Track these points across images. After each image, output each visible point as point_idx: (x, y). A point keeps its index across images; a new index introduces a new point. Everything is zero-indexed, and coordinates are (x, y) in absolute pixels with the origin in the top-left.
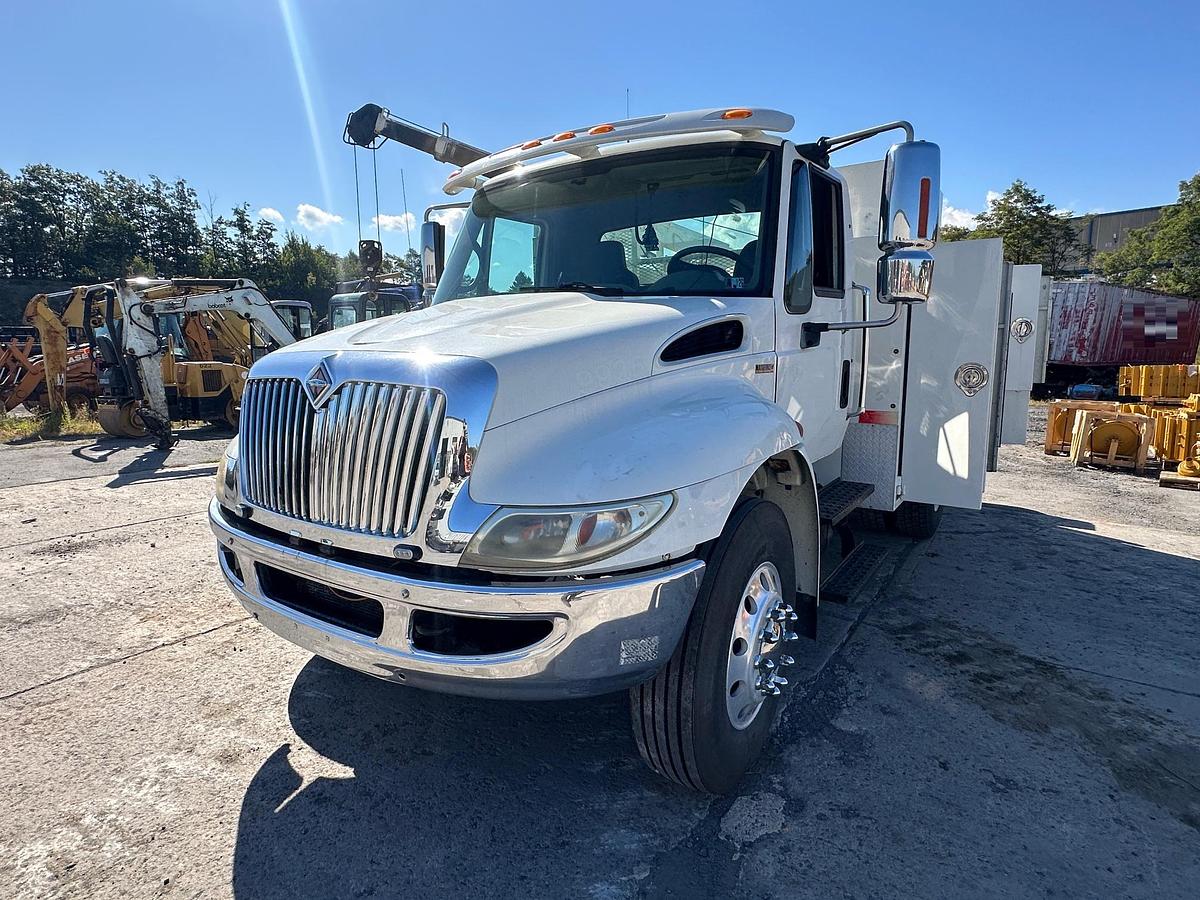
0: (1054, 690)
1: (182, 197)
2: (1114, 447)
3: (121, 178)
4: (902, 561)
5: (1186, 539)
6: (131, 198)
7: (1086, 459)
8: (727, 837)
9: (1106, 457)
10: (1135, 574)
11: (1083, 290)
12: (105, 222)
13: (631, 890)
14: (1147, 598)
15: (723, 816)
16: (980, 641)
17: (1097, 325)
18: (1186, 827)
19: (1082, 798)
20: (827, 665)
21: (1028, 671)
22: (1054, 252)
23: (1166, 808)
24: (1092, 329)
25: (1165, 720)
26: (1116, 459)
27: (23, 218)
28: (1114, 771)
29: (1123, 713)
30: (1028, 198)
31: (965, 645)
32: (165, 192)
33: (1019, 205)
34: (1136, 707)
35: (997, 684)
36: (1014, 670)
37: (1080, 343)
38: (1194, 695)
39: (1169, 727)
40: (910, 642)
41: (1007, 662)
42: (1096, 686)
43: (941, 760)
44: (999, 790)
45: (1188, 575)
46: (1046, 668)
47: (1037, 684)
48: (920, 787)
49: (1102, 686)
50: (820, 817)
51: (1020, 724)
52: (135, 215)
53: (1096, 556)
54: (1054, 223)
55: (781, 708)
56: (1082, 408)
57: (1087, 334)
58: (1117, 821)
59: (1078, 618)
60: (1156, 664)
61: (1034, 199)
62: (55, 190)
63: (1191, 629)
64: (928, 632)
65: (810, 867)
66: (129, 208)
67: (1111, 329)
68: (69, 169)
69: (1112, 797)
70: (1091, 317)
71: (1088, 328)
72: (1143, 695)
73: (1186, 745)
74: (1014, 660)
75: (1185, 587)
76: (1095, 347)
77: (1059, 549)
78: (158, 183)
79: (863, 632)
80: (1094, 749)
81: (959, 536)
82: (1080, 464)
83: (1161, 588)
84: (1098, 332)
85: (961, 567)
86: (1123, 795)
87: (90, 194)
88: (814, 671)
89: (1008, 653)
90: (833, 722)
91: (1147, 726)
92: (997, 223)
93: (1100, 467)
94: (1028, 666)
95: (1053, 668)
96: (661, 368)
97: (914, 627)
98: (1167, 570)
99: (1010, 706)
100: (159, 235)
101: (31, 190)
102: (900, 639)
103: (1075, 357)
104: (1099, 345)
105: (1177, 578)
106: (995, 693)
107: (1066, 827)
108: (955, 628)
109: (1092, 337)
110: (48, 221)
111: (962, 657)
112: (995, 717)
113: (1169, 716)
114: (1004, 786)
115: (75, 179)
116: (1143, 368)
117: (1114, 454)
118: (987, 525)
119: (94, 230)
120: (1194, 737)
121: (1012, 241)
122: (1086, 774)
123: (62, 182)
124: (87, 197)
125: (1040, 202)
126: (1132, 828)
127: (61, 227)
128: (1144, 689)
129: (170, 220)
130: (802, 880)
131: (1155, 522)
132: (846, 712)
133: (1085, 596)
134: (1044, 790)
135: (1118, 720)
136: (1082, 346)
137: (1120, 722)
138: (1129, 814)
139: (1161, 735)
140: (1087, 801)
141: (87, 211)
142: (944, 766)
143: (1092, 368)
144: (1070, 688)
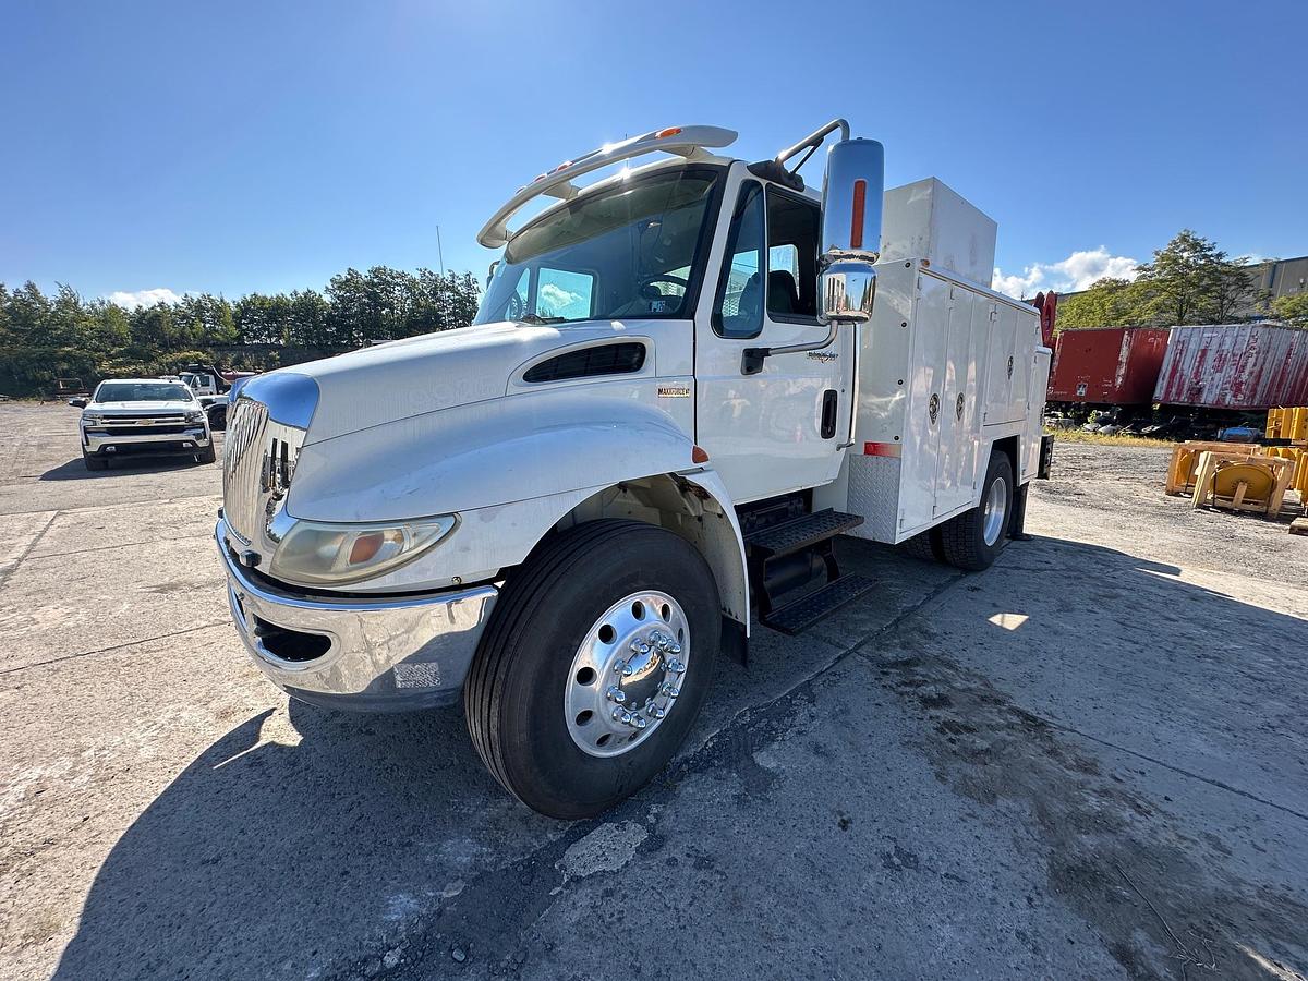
0: (1031, 751)
1: (468, 285)
2: (1242, 490)
3: (430, 273)
4: (936, 592)
5: (1292, 592)
6: (436, 287)
7: (1206, 501)
8: (561, 867)
9: (1232, 500)
10: (1205, 627)
11: (1244, 333)
12: (418, 305)
13: (429, 909)
14: (1207, 657)
15: (574, 842)
16: (973, 686)
17: (1257, 368)
18: (1112, 963)
19: (990, 894)
20: (790, 693)
21: (1011, 726)
22: (1223, 298)
23: (1096, 930)
24: (1251, 373)
25: (1157, 809)
26: (1243, 502)
27: (368, 305)
28: (1051, 866)
29: (1104, 793)
30: (1196, 246)
31: (953, 687)
32: (457, 282)
33: (1185, 255)
34: (1127, 787)
35: (964, 736)
36: (994, 723)
37: (1237, 387)
38: (1213, 782)
39: (1158, 819)
40: (895, 676)
41: (991, 712)
42: (1086, 755)
43: (845, 818)
44: (890, 865)
45: (1276, 635)
46: (1033, 724)
47: (1011, 743)
48: (801, 845)
49: (1092, 755)
50: (672, 862)
51: (965, 789)
52: (439, 300)
53: (1166, 604)
54: (1224, 269)
55: (711, 731)
56: (1210, 449)
57: (1244, 377)
58: (1021, 935)
59: (1106, 671)
60: (1180, 737)
61: (1202, 248)
62: (389, 284)
63: (1248, 699)
64: (918, 669)
65: (620, 919)
66: (435, 294)
67: (1276, 373)
68: (398, 269)
69: (1030, 900)
70: (1251, 360)
71: (1247, 371)
72: (1143, 773)
73: (1169, 848)
74: (1000, 711)
75: (1265, 648)
76: (1254, 391)
77: (1125, 593)
78: (453, 276)
79: (849, 663)
80: (1040, 833)
81: (1016, 572)
82: (1200, 506)
83: (1233, 646)
84: (1259, 376)
85: (998, 604)
86: (1047, 900)
87: (411, 286)
88: (771, 698)
89: (997, 702)
90: (754, 755)
91: (1127, 814)
92: (1159, 273)
93: (1224, 510)
94: (1015, 720)
95: (1043, 724)
96: (518, 387)
97: (907, 663)
98: (1250, 627)
99: (965, 764)
100: (453, 313)
101: (374, 285)
102: (884, 673)
103: (1229, 400)
104: (1259, 389)
105: (1260, 637)
106: (955, 748)
107: (947, 931)
108: (951, 667)
109: (1252, 381)
110: (384, 306)
111: (942, 701)
112: (938, 776)
113: (1166, 807)
114: (902, 860)
115: (402, 275)
116: (1297, 410)
117: (1241, 498)
118: (1054, 562)
119: (412, 311)
120: (1185, 839)
121: (1174, 289)
122: (1012, 865)
123: (393, 278)
124: (408, 289)
125: (1210, 249)
126: (1035, 950)
127: (392, 309)
128: (1147, 766)
129: (460, 302)
130: (600, 934)
131: (1263, 572)
132: (775, 746)
133: (1129, 646)
134: (947, 875)
135: (1093, 800)
136: (1239, 390)
137: (1093, 803)
138: (1041, 929)
139: (1141, 829)
140: (994, 901)
141: (408, 298)
142: (844, 825)
143: (1250, 412)
144: (1052, 752)
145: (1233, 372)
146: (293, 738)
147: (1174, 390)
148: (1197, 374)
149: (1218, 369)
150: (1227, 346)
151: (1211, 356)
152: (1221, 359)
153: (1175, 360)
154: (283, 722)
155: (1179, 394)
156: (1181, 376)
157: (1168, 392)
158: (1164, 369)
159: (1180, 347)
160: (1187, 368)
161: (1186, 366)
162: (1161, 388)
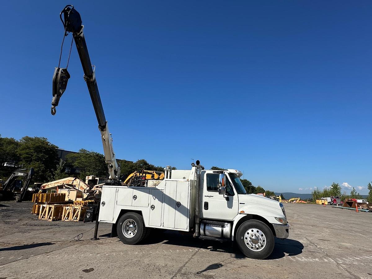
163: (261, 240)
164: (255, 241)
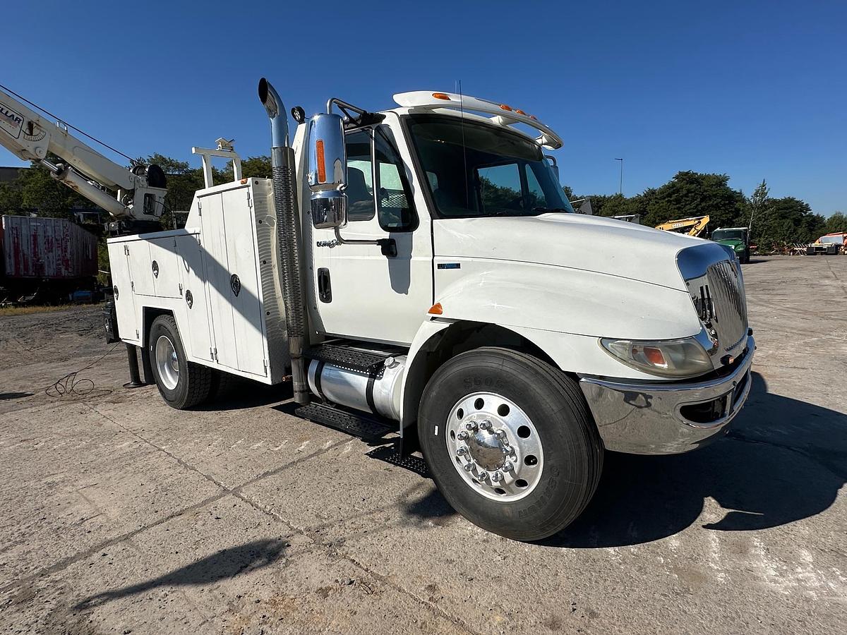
11: (58, 224)
24: (72, 253)
37: (66, 262)
57: (68, 256)
70: (69, 244)
71: (69, 252)
103: (64, 272)
109: (73, 258)
136: (68, 265)
143: (77, 279)
145: (60, 252)
146: (710, 502)
147: (22, 267)
148: (35, 254)
149: (50, 250)
150: (50, 233)
151: (41, 240)
152: (49, 242)
153: (14, 242)
154: (705, 514)
155: (26, 268)
156: (24, 255)
157: (17, 269)
158: (7, 249)
159: (15, 232)
160: (26, 248)
161: (25, 248)
162: (11, 265)
163: (513, 453)
164: (488, 456)
